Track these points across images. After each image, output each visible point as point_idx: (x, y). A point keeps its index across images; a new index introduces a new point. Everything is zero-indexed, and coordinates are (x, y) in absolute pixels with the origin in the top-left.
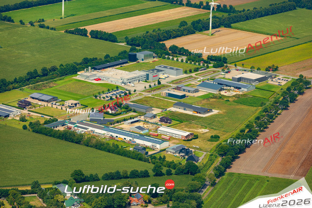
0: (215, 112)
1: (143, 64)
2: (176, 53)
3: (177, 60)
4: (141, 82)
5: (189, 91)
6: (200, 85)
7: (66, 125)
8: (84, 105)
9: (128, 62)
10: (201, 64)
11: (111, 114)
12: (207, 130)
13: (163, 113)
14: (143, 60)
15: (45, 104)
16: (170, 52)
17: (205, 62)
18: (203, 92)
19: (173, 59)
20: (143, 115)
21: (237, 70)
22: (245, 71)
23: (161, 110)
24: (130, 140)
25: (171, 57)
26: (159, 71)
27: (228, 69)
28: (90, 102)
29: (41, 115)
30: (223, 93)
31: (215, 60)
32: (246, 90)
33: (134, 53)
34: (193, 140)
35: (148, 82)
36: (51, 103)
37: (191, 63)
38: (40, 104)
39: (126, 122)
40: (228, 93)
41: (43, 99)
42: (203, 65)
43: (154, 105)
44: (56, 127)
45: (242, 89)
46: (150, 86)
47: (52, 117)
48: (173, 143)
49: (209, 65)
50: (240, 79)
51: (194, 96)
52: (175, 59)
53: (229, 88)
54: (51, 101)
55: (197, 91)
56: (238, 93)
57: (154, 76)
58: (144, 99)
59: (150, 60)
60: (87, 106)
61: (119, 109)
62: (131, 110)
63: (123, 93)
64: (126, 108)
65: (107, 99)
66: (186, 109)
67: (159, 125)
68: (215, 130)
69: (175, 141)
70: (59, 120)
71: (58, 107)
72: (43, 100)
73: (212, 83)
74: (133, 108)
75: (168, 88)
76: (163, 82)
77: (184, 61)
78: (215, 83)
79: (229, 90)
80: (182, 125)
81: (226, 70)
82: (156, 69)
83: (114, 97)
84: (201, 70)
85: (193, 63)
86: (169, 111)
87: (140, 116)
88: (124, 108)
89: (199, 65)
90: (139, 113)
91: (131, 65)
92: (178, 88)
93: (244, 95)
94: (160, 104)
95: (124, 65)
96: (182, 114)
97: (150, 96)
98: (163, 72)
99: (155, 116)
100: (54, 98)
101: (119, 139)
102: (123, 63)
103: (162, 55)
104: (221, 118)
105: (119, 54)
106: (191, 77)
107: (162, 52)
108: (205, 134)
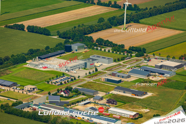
0: (149, 94)
1: (77, 54)
2: (102, 45)
3: (105, 50)
4: (80, 69)
5: (123, 77)
6: (130, 72)
7: (30, 106)
8: (40, 90)
9: (65, 52)
10: (126, 54)
11: (65, 97)
12: (148, 110)
13: (107, 96)
14: (76, 50)
15: (8, 88)
16: (97, 44)
17: (128, 52)
18: (134, 77)
19: (101, 50)
20: (91, 98)
21: (156, 59)
22: (163, 59)
23: (105, 93)
24: (88, 119)
25: (99, 48)
26: (93, 60)
27: (149, 58)
28: (44, 87)
29: (7, 99)
30: (151, 78)
31: (136, 51)
32: (169, 75)
33: (69, 45)
34: (139, 119)
35: (87, 69)
36: (13, 87)
37: (116, 53)
38: (3, 88)
39: (79, 103)
40: (154, 78)
41: (5, 84)
42: (128, 55)
43: (98, 89)
44: (23, 109)
45: (166, 75)
46: (90, 73)
47: (17, 100)
48: (123, 121)
49: (132, 55)
50: (161, 67)
51: (128, 81)
52: (103, 50)
53: (154, 74)
54: (12, 86)
55: (129, 77)
56: (163, 78)
57: (91, 65)
58: (88, 84)
59: (83, 51)
60: (43, 91)
61: (70, 93)
62: (80, 93)
63: (69, 78)
64: (76, 92)
65: (58, 84)
66: (126, 92)
67: (107, 106)
68: (155, 109)
69: (125, 120)
70: (24, 103)
71: (19, 91)
72: (5, 86)
73: (139, 69)
74: (82, 92)
75: (105, 75)
76: (99, 69)
77: (111, 51)
78: (142, 70)
79: (155, 76)
80: (126, 106)
81: (148, 59)
82: (91, 59)
83: (63, 82)
84: (127, 59)
85: (118, 53)
86: (111, 94)
87: (89, 98)
88: (74, 91)
89: (124, 54)
90: (87, 96)
91: (68, 55)
92: (113, 75)
93: (168, 80)
94: (102, 88)
95: (62, 55)
96: (123, 96)
97: (92, 81)
98: (97, 61)
99: (102, 99)
100: (14, 84)
101: (78, 118)
102: (62, 53)
103: (91, 47)
104: (156, 99)
105: (57, 46)
106: (120, 65)
107: (91, 44)
108: (148, 113)
